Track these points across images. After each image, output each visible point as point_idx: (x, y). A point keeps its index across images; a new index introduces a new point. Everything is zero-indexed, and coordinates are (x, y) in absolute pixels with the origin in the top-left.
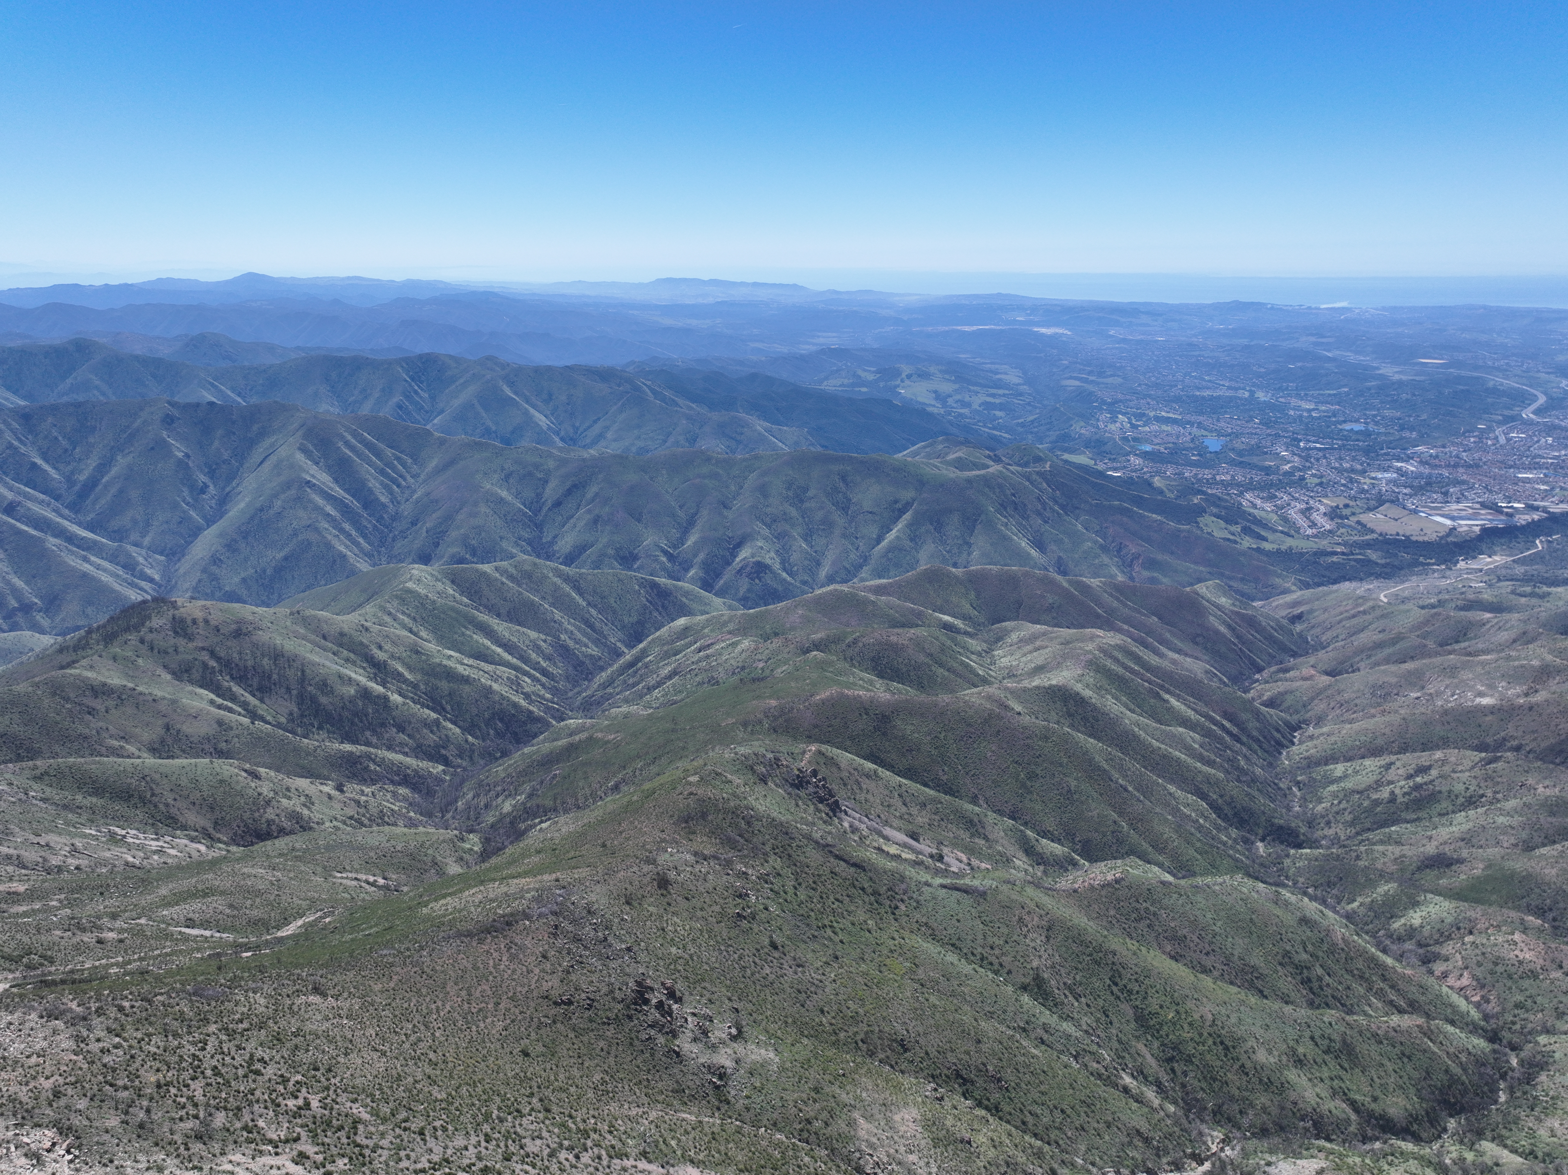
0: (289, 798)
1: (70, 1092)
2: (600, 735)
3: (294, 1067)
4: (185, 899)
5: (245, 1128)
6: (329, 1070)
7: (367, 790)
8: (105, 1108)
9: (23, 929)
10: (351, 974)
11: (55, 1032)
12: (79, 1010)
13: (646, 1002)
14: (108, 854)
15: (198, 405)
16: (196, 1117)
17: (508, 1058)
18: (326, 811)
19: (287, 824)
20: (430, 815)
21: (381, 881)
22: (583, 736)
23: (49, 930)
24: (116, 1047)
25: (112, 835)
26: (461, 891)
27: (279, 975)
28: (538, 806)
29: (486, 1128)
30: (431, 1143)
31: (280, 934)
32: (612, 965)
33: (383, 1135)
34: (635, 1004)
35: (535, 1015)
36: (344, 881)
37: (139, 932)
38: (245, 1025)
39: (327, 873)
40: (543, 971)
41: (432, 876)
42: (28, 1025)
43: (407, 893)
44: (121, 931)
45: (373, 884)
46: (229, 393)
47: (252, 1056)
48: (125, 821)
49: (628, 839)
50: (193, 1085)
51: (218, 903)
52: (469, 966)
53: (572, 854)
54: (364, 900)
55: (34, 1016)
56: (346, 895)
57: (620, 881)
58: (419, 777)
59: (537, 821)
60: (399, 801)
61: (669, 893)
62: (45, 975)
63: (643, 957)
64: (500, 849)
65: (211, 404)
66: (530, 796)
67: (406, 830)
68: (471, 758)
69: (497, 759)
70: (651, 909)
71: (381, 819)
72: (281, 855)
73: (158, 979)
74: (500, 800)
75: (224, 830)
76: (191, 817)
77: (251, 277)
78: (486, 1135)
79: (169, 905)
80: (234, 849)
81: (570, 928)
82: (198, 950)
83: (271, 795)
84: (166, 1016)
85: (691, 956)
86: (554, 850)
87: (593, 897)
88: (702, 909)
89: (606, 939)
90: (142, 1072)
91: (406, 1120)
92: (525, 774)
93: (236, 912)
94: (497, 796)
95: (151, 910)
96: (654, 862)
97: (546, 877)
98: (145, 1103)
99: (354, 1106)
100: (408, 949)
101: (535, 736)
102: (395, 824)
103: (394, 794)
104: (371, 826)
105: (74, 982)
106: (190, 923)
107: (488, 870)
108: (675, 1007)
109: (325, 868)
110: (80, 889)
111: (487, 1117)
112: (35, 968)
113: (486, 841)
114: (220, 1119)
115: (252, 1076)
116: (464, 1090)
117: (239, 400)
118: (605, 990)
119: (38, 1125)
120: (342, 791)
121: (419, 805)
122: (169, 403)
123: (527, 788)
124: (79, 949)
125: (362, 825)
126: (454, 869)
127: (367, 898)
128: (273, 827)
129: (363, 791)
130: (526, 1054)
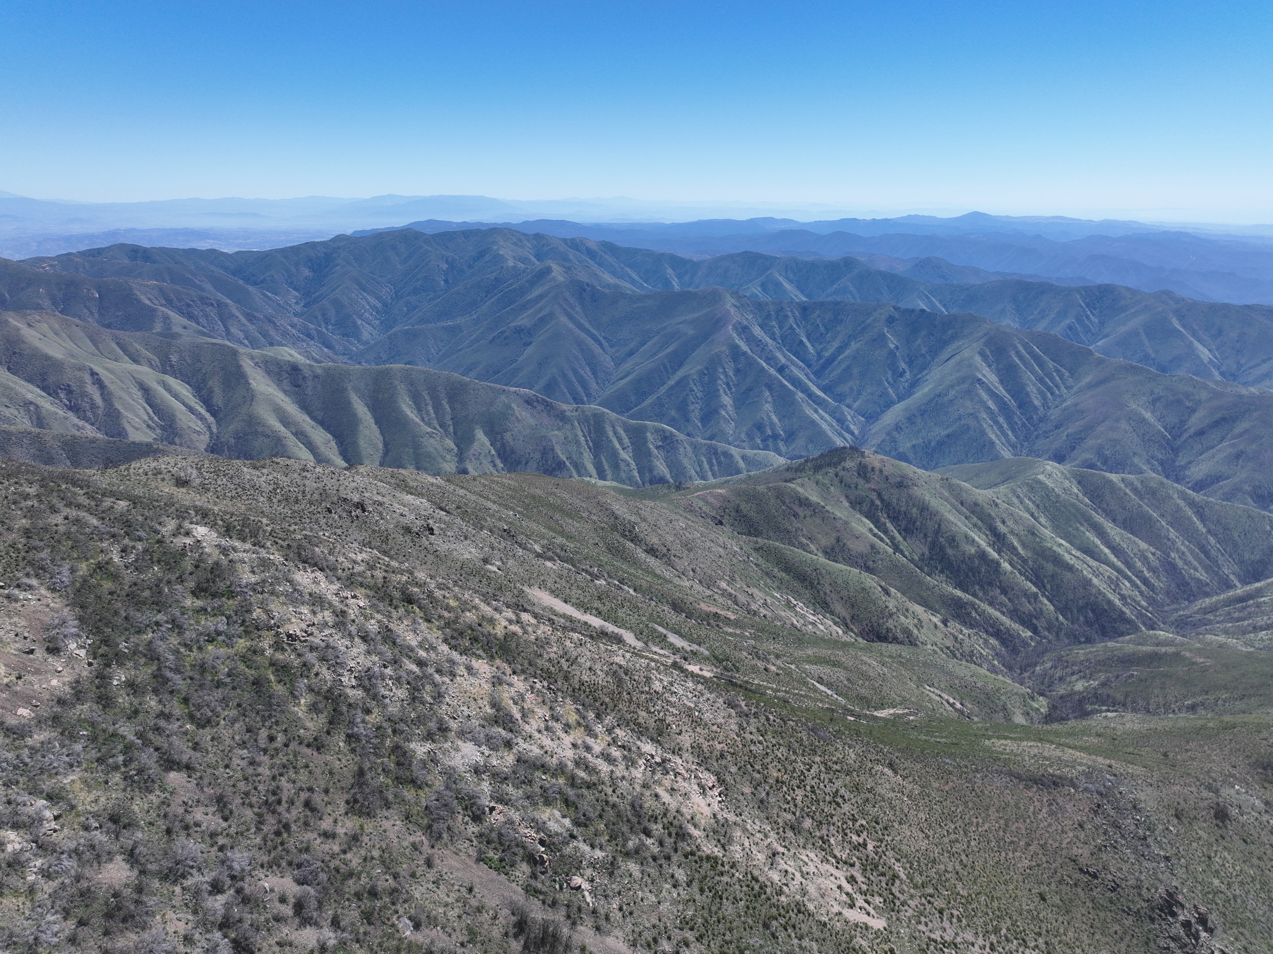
0: (906, 617)
1: (729, 758)
2: (1188, 654)
3: (864, 814)
4: (821, 663)
5: (821, 838)
6: (886, 828)
7: (965, 631)
8: (745, 779)
9: (727, 642)
10: (919, 766)
11: (729, 716)
12: (745, 708)
13: (1174, 914)
14: (783, 614)
15: (913, 311)
16: (794, 814)
17: (1026, 892)
18: (931, 636)
19: (900, 636)
20: (1010, 668)
21: (958, 706)
22: (1171, 650)
23: (740, 650)
24: (760, 742)
25: (789, 602)
26: (1021, 739)
27: (868, 743)
28: (1108, 696)
29: (993, 939)
30: (946, 924)
31: (876, 713)
32: (1146, 864)
33: (912, 897)
34: (1161, 910)
35: (1060, 870)
36: (931, 694)
37: (789, 673)
38: (838, 767)
39: (920, 682)
40: (1077, 837)
41: (999, 717)
42: (718, 705)
43: (976, 723)
44: (779, 668)
45: (952, 705)
46: (937, 304)
47: (837, 791)
48: (798, 595)
49: (1193, 759)
50: (798, 791)
51: (841, 675)
52: (1013, 804)
53: (1131, 749)
54: (941, 714)
55: (721, 700)
56: (929, 705)
57: (1174, 793)
58: (1009, 635)
59: (1104, 708)
60: (988, 648)
61: (1226, 827)
62: (732, 677)
63: (1180, 872)
64: (1063, 719)
65: (923, 311)
66: (1103, 685)
67: (988, 673)
68: (1057, 635)
69: (1080, 643)
70: (1201, 833)
71: (970, 657)
72: (890, 657)
73: (793, 709)
74: (1074, 678)
75: (856, 624)
76: (838, 607)
77: (976, 216)
78: (992, 944)
79: (810, 662)
80: (860, 640)
81: (1112, 813)
82: (821, 701)
83: (895, 610)
84: (792, 737)
85: (1235, 897)
86: (1114, 739)
87: (1142, 796)
88: (1259, 858)
89: (1145, 838)
90: (770, 766)
91: (932, 896)
92: (1104, 664)
93: (850, 685)
94: (1073, 674)
95: (799, 661)
96: (1217, 791)
97: (1100, 759)
98: (767, 788)
99: (897, 864)
100: (966, 767)
101: (1122, 634)
102: (980, 666)
103: (986, 642)
104: (961, 660)
105: (746, 689)
106: (820, 681)
107: (1049, 732)
108: (1203, 934)
109: (919, 678)
110: (763, 630)
111: (997, 930)
112: (728, 671)
113: (1053, 708)
114: (808, 823)
115: (834, 806)
116: (983, 898)
117: (943, 310)
118: (1132, 882)
119: (708, 769)
120: (946, 625)
121: (1003, 657)
122: (894, 307)
123: (1103, 677)
124: (754, 669)
125: (955, 656)
126: (1019, 719)
127: (945, 714)
128: (890, 634)
129: (962, 631)
130: (1043, 899)
